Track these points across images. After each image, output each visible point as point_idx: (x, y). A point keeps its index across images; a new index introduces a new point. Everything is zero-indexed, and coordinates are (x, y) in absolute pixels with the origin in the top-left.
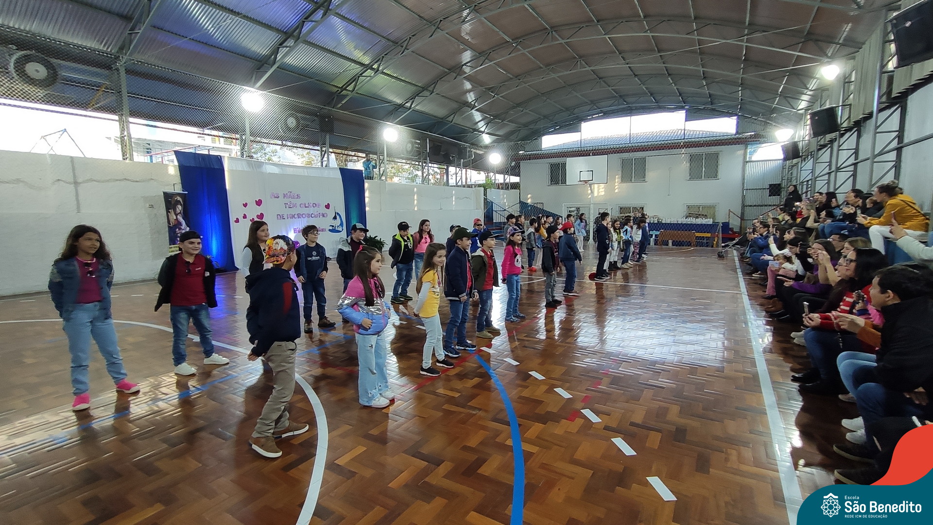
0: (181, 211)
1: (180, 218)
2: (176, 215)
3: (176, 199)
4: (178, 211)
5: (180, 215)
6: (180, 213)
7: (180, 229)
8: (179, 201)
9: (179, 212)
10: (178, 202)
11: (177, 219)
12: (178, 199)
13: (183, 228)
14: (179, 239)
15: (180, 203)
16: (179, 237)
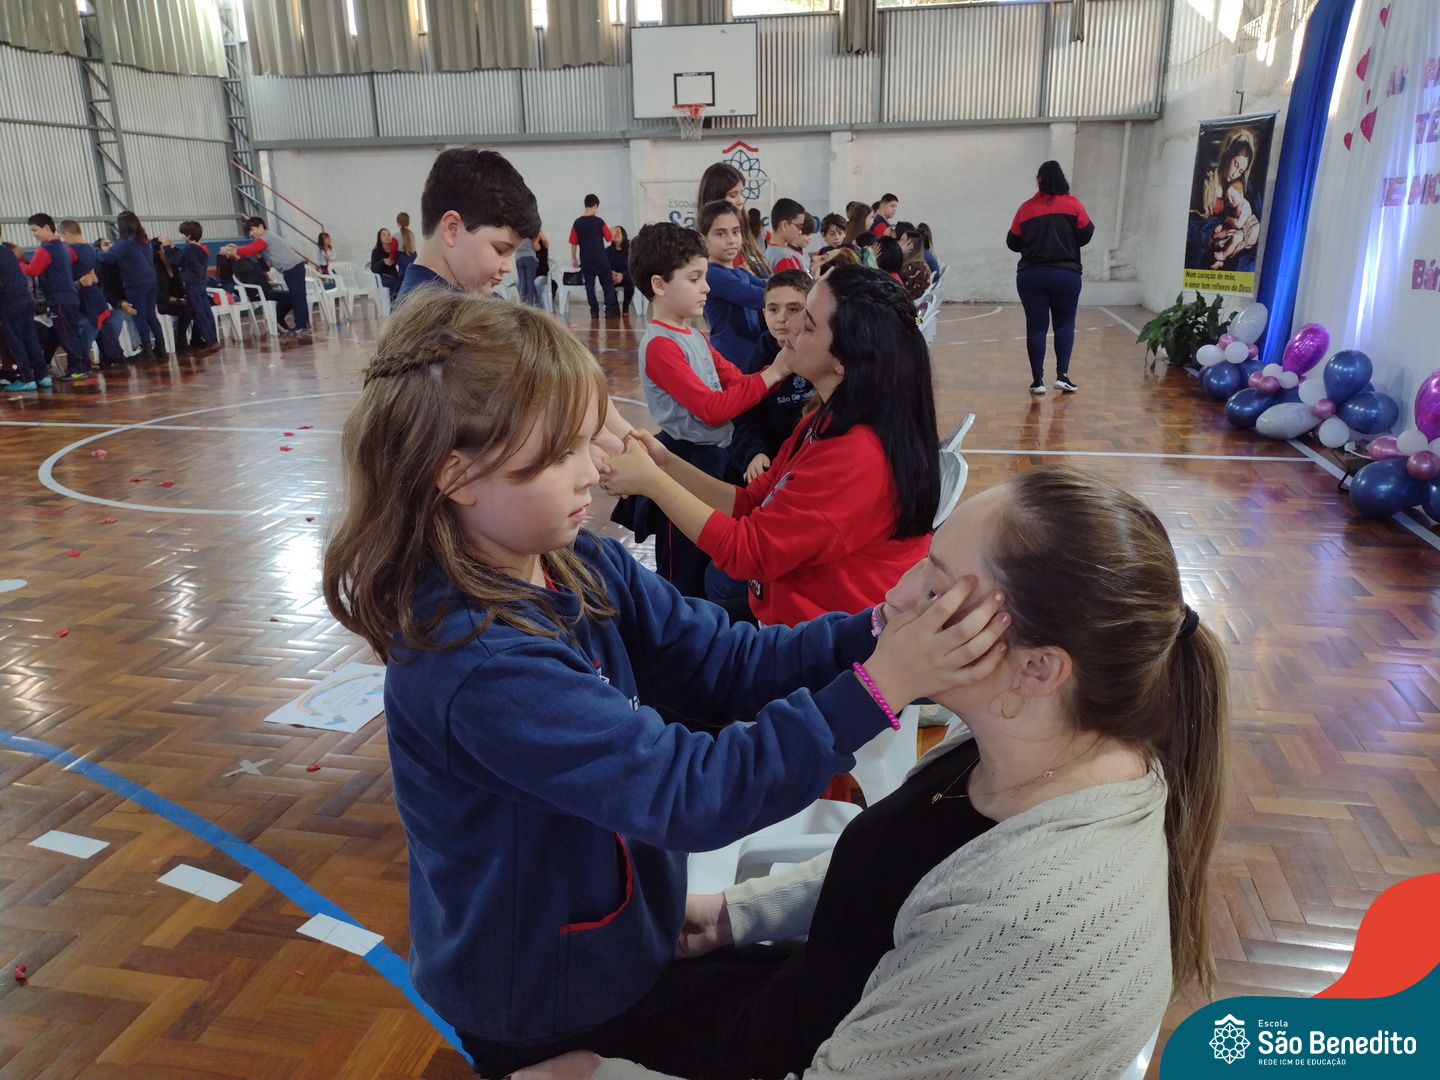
0: (1243, 174)
1: (1236, 195)
2: (1225, 185)
3: (1234, 137)
4: (1234, 172)
5: (1239, 185)
6: (1241, 179)
7: (1228, 226)
8: (1246, 144)
9: (1237, 175)
10: (1239, 147)
11: (1225, 198)
12: (1243, 139)
13: (1239, 223)
14: (1220, 256)
15: (1244, 146)
16: (1220, 249)
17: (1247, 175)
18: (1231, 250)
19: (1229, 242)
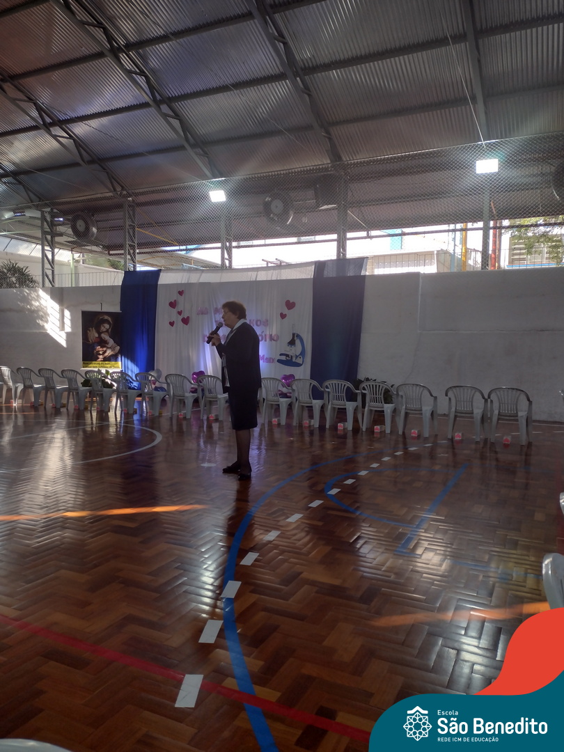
0: (108, 330)
3: (101, 317)
7: (103, 347)
10: (104, 321)
13: (109, 346)
14: (101, 357)
15: (107, 321)
16: (100, 354)
17: (110, 330)
18: (106, 354)
19: (105, 352)
